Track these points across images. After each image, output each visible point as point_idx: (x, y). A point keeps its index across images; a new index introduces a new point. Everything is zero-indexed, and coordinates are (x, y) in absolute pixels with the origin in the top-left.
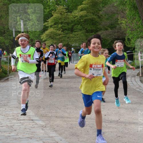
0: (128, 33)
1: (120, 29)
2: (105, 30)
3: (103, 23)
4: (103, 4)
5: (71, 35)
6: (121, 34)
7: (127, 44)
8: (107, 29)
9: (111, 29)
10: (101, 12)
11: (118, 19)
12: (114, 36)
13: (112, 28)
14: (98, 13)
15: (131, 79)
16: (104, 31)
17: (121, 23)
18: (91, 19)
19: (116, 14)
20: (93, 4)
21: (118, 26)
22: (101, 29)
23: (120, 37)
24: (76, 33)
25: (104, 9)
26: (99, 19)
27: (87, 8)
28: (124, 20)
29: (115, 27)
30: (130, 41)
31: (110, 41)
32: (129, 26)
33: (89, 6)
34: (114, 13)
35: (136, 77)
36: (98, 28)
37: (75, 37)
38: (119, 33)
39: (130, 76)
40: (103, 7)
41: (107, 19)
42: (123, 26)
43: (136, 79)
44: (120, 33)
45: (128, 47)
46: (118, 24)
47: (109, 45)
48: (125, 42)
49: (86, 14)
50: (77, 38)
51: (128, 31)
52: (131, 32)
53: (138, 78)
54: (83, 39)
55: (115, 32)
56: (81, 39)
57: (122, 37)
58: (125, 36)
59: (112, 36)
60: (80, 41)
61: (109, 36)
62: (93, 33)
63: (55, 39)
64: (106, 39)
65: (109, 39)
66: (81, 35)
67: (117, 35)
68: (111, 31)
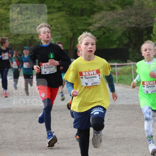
2: (109, 10)
6: (142, 19)
8: (113, 9)
9: (121, 7)
12: (130, 23)
13: (125, 5)
16: (108, 13)
21: (136, 3)
22: (101, 9)
23: (142, 25)
29: (131, 4)
31: (120, 33)
36: (95, 6)
38: (139, 17)
44: (141, 17)
47: (118, 42)
48: (152, 35)
54: (63, 29)
55: (131, 15)
56: (60, 29)
57: (146, 25)
58: (151, 24)
59: (125, 24)
60: (57, 33)
61: (118, 22)
62: (85, 17)
63: (3, 28)
64: (112, 28)
65: (119, 29)
66: (60, 21)
67: (134, 21)
68: (123, 13)
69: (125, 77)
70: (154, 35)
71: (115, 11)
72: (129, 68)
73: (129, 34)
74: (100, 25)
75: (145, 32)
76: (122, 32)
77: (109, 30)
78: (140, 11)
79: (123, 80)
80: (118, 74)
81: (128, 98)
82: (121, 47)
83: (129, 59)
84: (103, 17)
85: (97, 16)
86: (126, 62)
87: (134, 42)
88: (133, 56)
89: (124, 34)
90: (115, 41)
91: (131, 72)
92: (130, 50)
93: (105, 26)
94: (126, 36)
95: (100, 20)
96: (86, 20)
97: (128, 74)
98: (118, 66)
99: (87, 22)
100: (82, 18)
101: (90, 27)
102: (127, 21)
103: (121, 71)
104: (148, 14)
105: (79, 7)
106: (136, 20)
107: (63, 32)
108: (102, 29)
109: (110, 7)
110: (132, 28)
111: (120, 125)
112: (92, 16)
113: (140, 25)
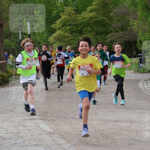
0: (140, 36)
1: (131, 31)
2: (115, 32)
3: (114, 25)
5: (80, 38)
6: (132, 37)
8: (117, 32)
9: (122, 31)
10: (111, 14)
11: (130, 21)
15: (143, 84)
17: (133, 25)
18: (101, 21)
19: (127, 16)
20: (103, 5)
21: (129, 29)
22: (111, 32)
24: (85, 35)
26: (109, 21)
27: (97, 9)
28: (135, 22)
29: (126, 29)
32: (141, 28)
33: (99, 7)
34: (125, 14)
35: (148, 81)
36: (109, 30)
38: (130, 35)
39: (142, 80)
40: (113, 8)
41: (118, 20)
42: (135, 28)
43: (148, 83)
44: (132, 35)
45: (140, 50)
46: (130, 26)
48: (137, 44)
49: (96, 15)
51: (140, 33)
55: (126, 35)
58: (136, 39)
61: (120, 38)
62: (103, 36)
68: (122, 34)
73: (125, 44)
74: (111, 40)
75: (133, 43)
78: (131, 33)
85: (109, 35)
87: (128, 48)
95: (111, 37)
99: (104, 38)
101: (106, 41)
102: (124, 38)
105: (100, 31)
106: (129, 37)
110: (127, 41)
112: (107, 35)
113: (131, 40)
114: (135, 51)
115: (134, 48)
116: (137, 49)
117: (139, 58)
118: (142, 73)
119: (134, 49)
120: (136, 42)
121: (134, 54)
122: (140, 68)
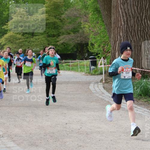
0: (91, 38)
1: (83, 33)
2: (67, 34)
3: (65, 27)
4: (65, 7)
5: (32, 39)
6: (84, 39)
7: (91, 49)
8: (69, 34)
9: (73, 33)
10: (63, 16)
11: (81, 23)
12: (77, 40)
13: (75, 32)
14: (60, 16)
15: (94, 86)
16: (67, 35)
17: (84, 27)
18: (53, 23)
19: (79, 18)
20: (54, 7)
21: (81, 31)
22: (63, 34)
23: (83, 42)
24: (37, 37)
25: (66, 12)
26: (61, 23)
27: (49, 11)
28: (87, 24)
29: (78, 31)
30: (93, 46)
31: (72, 46)
32: (92, 30)
33: (51, 9)
34: (77, 17)
35: (99, 83)
36: (60, 33)
37: (36, 41)
38: (82, 38)
39: (93, 82)
40: (65, 10)
41: (70, 23)
42: (87, 30)
43: (99, 85)
44: (83, 38)
45: (92, 52)
46: (81, 28)
47: (71, 50)
48: (88, 47)
49: (48, 17)
50: (38, 42)
51: (91, 36)
52: (94, 36)
53: (101, 85)
54: (44, 44)
55: (78, 37)
56: (43, 43)
57: (85, 42)
58: (88, 41)
59: (75, 41)
60: (41, 45)
61: (72, 40)
62: (55, 38)
63: (14, 43)
64: (68, 43)
65: (72, 44)
66: (43, 39)
67: (80, 40)
68: (74, 36)
69: (75, 68)
70: (89, 47)
71: (70, 35)
72: (77, 63)
73: (77, 46)
74: (62, 42)
75: (85, 45)
76: (73, 45)
77: (67, 44)
78: (82, 35)
79: (74, 69)
80: (71, 66)
81: (76, 78)
82: (73, 52)
83: (77, 59)
84: (64, 38)
85: (61, 37)
86: (76, 60)
87: (79, 50)
88: (79, 57)
89: (74, 46)
90: (70, 50)
91: (78, 65)
92: (77, 54)
93: (65, 42)
94: (76, 47)
95: (63, 39)
96: (56, 39)
97: (76, 66)
98: (71, 62)
99: (56, 40)
100: (54, 38)
101: (58, 43)
103: (73, 65)
104: (86, 36)
105: (52, 33)
107: (44, 45)
108: (64, 44)
109: (68, 33)
110: (79, 43)
111: (72, 91)
112: (59, 37)
114: (86, 53)
115: (86, 50)
116: (88, 51)
117: (90, 60)
118: (93, 75)
119: (85, 52)
120: (87, 44)
121: (86, 57)
122: (91, 70)
